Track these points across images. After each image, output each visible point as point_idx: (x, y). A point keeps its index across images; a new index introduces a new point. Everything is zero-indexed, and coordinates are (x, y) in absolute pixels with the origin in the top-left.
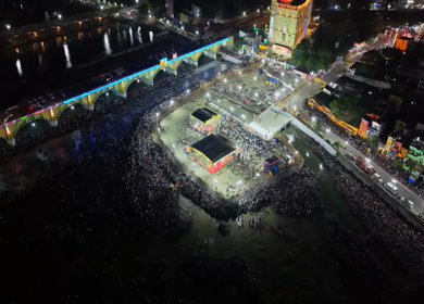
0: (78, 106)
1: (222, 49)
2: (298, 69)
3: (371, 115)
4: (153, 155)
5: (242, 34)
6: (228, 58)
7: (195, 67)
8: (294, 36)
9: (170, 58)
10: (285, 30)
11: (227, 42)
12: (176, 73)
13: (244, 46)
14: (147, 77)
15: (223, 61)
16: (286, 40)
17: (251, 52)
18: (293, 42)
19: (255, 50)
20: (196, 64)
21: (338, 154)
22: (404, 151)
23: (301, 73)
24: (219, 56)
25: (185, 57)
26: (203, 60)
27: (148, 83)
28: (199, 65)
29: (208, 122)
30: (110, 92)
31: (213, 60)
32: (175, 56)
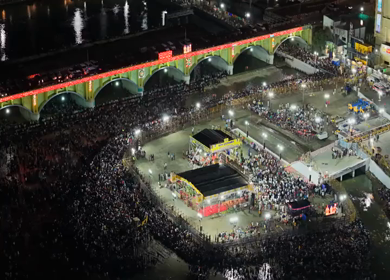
0: (16, 110)
1: (287, 46)
4: (119, 185)
7: (226, 73)
9: (178, 51)
12: (187, 79)
13: (330, 45)
14: (133, 79)
19: (348, 53)
20: (230, 68)
24: (278, 58)
25: (208, 54)
26: (244, 61)
27: (133, 90)
28: (236, 71)
29: (216, 148)
30: (68, 95)
32: (187, 49)
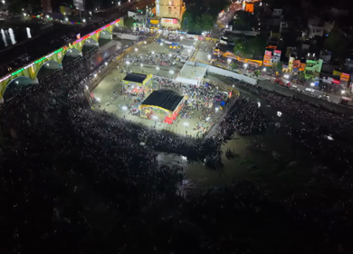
1: (116, 30)
2: (189, 33)
3: (270, 47)
5: (131, 14)
6: (124, 36)
7: (96, 48)
8: (179, 8)
10: (170, 3)
11: (118, 23)
12: (81, 54)
13: (135, 24)
14: (55, 60)
15: (119, 40)
16: (173, 13)
17: (143, 28)
18: (178, 12)
19: (147, 26)
20: (97, 44)
21: (258, 81)
22: (303, 65)
23: (193, 36)
24: (114, 36)
27: (56, 67)
28: (100, 45)
29: (145, 82)
31: (109, 40)
32: (79, 36)
